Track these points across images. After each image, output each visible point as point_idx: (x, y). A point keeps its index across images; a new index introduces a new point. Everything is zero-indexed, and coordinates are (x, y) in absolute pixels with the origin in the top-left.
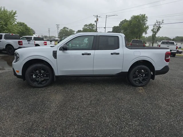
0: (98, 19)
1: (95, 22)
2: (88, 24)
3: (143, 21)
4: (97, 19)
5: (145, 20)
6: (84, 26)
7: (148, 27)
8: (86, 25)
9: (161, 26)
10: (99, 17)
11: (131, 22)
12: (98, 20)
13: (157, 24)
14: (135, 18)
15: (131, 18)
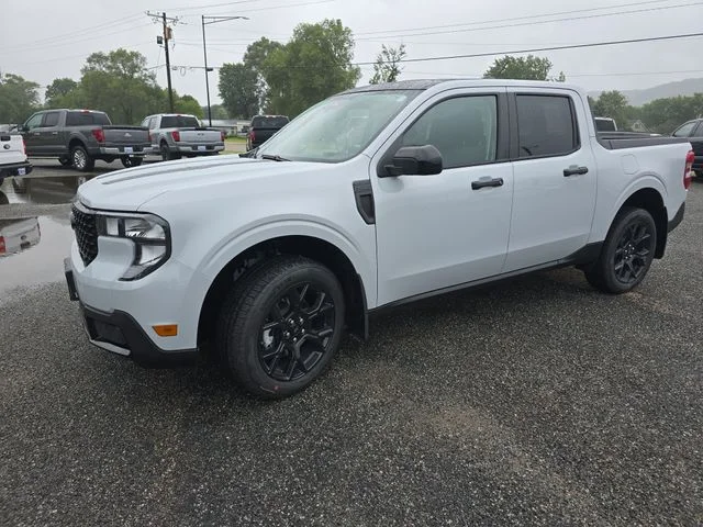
0: (170, 30)
1: (160, 42)
2: (107, 54)
3: (340, 45)
4: (168, 33)
5: (343, 41)
6: (89, 61)
7: (357, 70)
8: (97, 58)
9: (399, 66)
10: (175, 21)
11: (299, 51)
12: (170, 37)
13: (385, 59)
14: (309, 34)
15: (296, 32)
